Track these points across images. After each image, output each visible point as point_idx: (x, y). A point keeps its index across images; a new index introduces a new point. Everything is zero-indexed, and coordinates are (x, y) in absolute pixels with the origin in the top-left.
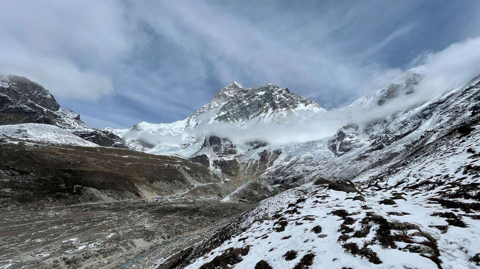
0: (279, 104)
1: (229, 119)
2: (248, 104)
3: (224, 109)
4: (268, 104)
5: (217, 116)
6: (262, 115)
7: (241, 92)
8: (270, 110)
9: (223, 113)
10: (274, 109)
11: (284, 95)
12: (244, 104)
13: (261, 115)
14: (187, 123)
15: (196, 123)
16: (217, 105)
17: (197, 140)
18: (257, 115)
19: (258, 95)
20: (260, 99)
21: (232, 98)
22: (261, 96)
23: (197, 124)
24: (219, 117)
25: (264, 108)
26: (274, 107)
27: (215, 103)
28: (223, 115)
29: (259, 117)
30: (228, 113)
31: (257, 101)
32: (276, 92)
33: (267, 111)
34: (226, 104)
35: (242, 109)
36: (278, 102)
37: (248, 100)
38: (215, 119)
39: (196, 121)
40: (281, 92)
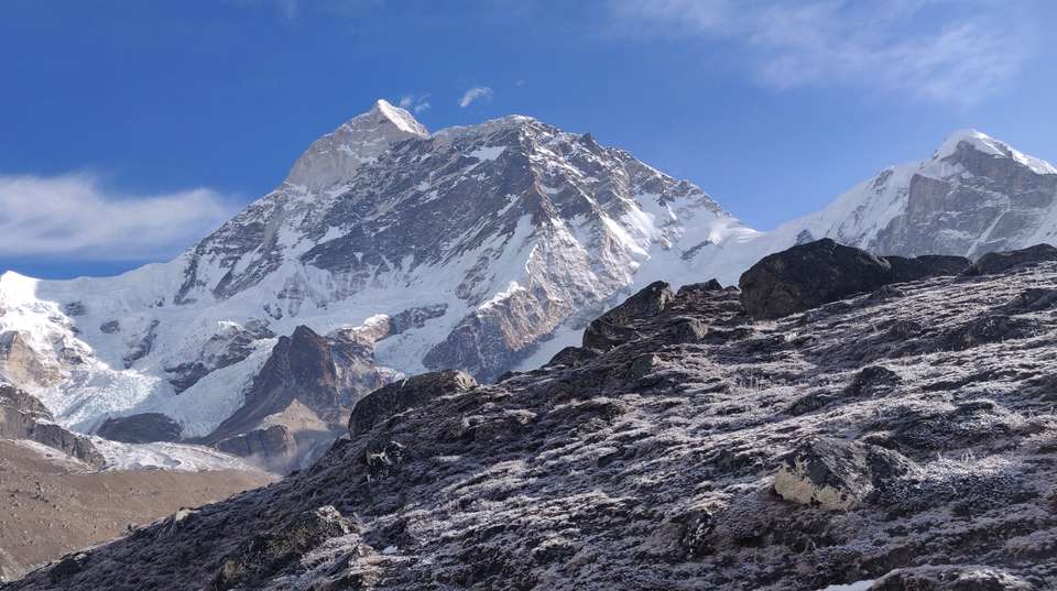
0: (559, 198)
1: (359, 255)
2: (434, 195)
3: (336, 215)
4: (514, 199)
5: (308, 245)
6: (494, 241)
7: (406, 148)
8: (524, 225)
9: (334, 233)
10: (536, 221)
11: (575, 161)
12: (419, 194)
13: (485, 245)
14: (187, 272)
15: (225, 271)
16: (310, 199)
17: (232, 347)
18: (472, 245)
19: (474, 160)
20: (481, 177)
21: (371, 170)
22: (488, 167)
23: (228, 277)
24: (317, 249)
25: (501, 213)
26: (540, 216)
27: (303, 189)
28: (335, 242)
29: (479, 251)
30: (356, 232)
31: (470, 183)
32: (544, 151)
33: (510, 230)
34: (348, 196)
35: (415, 211)
36: (554, 191)
37: (437, 176)
38: (304, 258)
39: (223, 264)
40: (564, 148)
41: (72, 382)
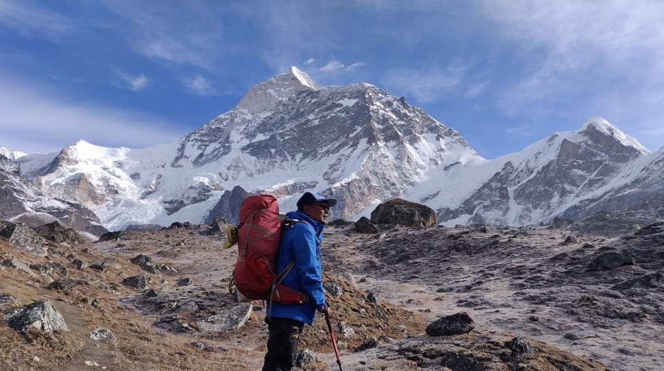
0: (383, 131)
1: (273, 151)
2: (316, 122)
3: (263, 127)
4: (359, 129)
5: (246, 142)
6: (346, 151)
7: (305, 94)
8: (363, 143)
9: (260, 137)
10: (369, 142)
11: (394, 111)
12: (308, 121)
13: (341, 152)
14: (179, 150)
15: (200, 152)
16: (249, 117)
17: (199, 194)
18: (333, 152)
19: (341, 105)
20: (343, 115)
21: (284, 105)
22: (347, 110)
23: (201, 155)
24: (251, 145)
25: (351, 135)
26: (372, 139)
27: (246, 111)
28: (260, 142)
29: (337, 155)
30: (273, 137)
31: (337, 118)
32: (378, 104)
33: (355, 145)
34: (270, 118)
35: (304, 131)
36: (381, 127)
37: (319, 112)
38: (243, 149)
39: (199, 148)
40: (389, 104)
41: (112, 204)
